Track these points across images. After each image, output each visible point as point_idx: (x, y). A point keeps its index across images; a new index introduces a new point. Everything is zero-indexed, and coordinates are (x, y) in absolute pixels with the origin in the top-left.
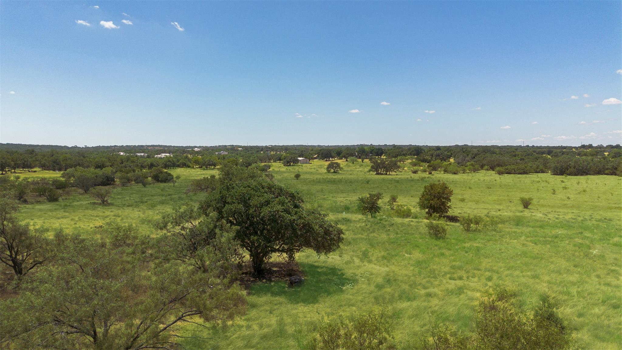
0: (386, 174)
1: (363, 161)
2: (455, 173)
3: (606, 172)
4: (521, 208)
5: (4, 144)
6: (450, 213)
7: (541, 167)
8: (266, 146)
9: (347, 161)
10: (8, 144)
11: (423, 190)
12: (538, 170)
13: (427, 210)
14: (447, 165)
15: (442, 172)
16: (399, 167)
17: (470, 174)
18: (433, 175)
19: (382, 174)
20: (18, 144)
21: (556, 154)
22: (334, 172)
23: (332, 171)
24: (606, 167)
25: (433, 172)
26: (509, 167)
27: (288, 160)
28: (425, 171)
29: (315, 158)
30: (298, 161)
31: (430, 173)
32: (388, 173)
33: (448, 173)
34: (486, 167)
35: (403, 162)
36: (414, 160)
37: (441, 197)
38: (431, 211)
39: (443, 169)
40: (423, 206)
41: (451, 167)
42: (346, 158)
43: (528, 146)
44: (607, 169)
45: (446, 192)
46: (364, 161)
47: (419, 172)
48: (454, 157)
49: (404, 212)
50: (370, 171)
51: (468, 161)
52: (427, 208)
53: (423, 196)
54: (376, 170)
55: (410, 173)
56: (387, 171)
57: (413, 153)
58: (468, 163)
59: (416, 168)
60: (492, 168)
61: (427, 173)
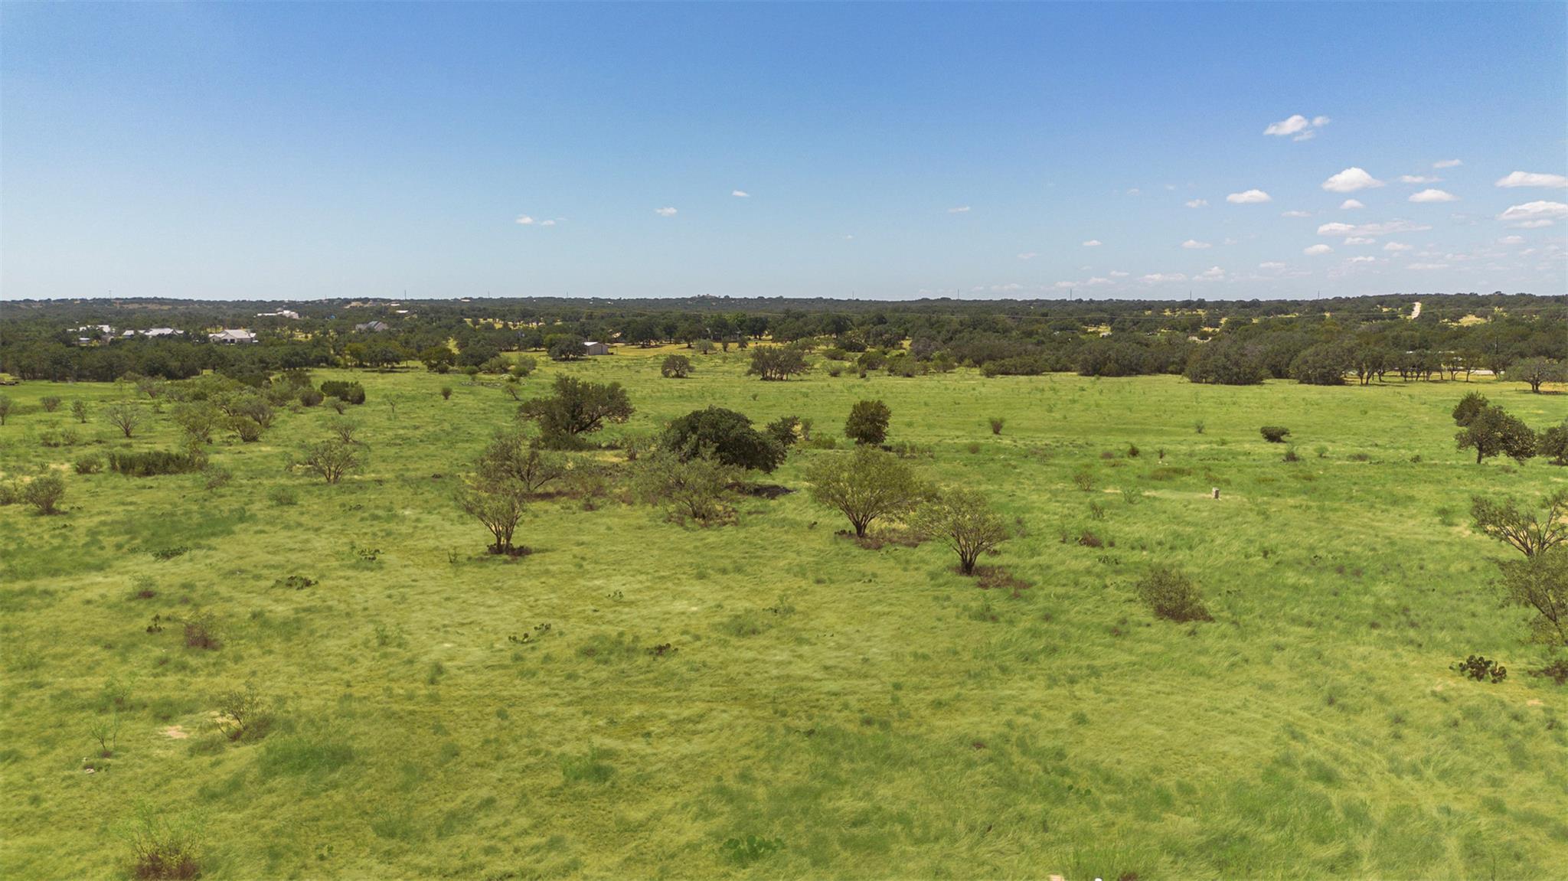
0: (782, 379)
1: (725, 349)
2: (909, 376)
3: (1170, 368)
4: (990, 433)
6: (887, 442)
7: (1064, 360)
9: (689, 347)
11: (851, 410)
12: (1058, 366)
13: (856, 439)
14: (894, 359)
15: (887, 373)
16: (805, 365)
17: (936, 378)
18: (868, 380)
19: (773, 380)
21: (1120, 326)
22: (678, 376)
23: (674, 373)
24: (1171, 360)
25: (869, 373)
26: (1007, 361)
27: (563, 347)
28: (852, 371)
29: (617, 340)
30: (585, 349)
31: (863, 376)
32: (785, 377)
33: (896, 374)
34: (967, 361)
35: (810, 349)
36: (831, 347)
37: (875, 420)
38: (862, 440)
39: (887, 366)
40: (850, 434)
41: (903, 361)
42: (688, 340)
43: (1080, 301)
44: (1173, 363)
45: (882, 413)
46: (728, 348)
47: (843, 374)
48: (913, 336)
49: (825, 442)
50: (749, 373)
51: (937, 349)
52: (857, 435)
53: (851, 419)
54: (763, 372)
55: (826, 375)
56: (782, 373)
57: (829, 328)
58: (936, 354)
59: (835, 364)
60: (978, 363)
61: (858, 375)
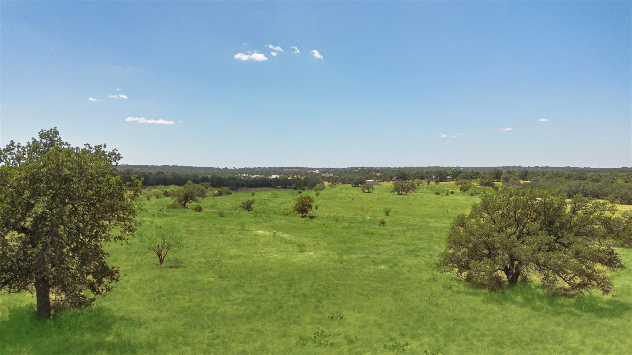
5: (171, 166)
8: (400, 167)
10: (173, 166)
20: (181, 166)
23: (367, 191)
27: (355, 181)
30: (364, 182)
46: (430, 184)
